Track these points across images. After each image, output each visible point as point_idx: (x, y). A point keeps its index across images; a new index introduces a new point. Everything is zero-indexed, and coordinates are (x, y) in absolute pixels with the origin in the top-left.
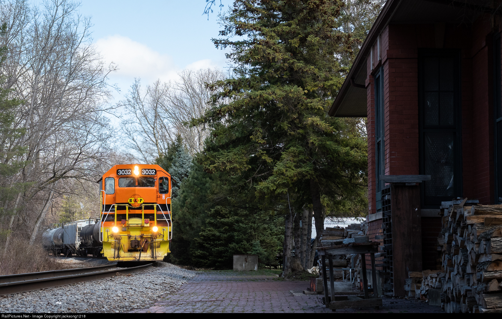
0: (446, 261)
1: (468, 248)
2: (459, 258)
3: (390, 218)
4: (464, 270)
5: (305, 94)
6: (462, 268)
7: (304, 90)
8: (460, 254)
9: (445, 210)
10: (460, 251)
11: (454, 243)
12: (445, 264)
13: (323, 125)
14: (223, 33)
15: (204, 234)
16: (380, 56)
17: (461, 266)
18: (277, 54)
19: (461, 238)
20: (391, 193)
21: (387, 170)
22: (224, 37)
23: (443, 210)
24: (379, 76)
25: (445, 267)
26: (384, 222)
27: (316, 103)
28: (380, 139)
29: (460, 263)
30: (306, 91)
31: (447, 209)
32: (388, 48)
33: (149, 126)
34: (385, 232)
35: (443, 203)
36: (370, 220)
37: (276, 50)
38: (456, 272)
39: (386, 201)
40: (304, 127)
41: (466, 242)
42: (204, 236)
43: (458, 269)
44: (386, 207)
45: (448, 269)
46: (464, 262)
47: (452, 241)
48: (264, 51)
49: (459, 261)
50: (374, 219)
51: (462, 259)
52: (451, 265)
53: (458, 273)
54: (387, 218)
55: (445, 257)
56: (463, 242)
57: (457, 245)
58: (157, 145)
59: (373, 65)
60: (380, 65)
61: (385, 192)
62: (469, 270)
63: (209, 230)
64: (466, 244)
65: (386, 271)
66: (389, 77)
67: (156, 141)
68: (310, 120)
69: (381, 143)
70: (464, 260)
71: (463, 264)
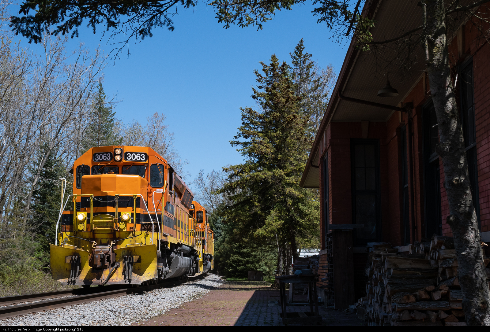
0: (369, 289)
1: (384, 283)
2: (378, 289)
3: (332, 254)
4: (382, 300)
5: (285, 174)
6: (380, 298)
7: (284, 172)
8: (379, 286)
9: (370, 249)
10: (379, 283)
11: (374, 276)
12: (368, 291)
13: (296, 193)
14: (236, 137)
15: (233, 258)
16: (326, 145)
17: (379, 296)
18: (267, 149)
19: (379, 274)
20: (332, 236)
21: (331, 221)
22: (237, 140)
23: (368, 249)
24: (326, 159)
25: (368, 294)
26: (328, 256)
27: (291, 179)
28: (327, 200)
29: (379, 293)
30: (285, 172)
31: (371, 248)
32: (330, 138)
33: (208, 196)
34: (329, 263)
35: (368, 243)
36: (321, 254)
37: (267, 147)
38: (375, 300)
39: (329, 242)
40: (284, 194)
41: (383, 277)
42: (232, 260)
43: (377, 298)
44: (330, 246)
45: (370, 296)
46: (382, 293)
47: (373, 275)
48: (259, 148)
49: (378, 292)
50: (323, 254)
51: (380, 291)
52: (372, 293)
53: (377, 300)
54: (330, 254)
55: (368, 286)
56: (381, 276)
57: (376, 279)
58: (212, 206)
59: (322, 151)
60: (326, 151)
61: (329, 236)
62: (385, 300)
63: (236, 257)
64: (383, 278)
65: (329, 291)
66: (331, 157)
67: (212, 204)
68: (288, 190)
69: (328, 203)
70: (382, 291)
71: (381, 295)
